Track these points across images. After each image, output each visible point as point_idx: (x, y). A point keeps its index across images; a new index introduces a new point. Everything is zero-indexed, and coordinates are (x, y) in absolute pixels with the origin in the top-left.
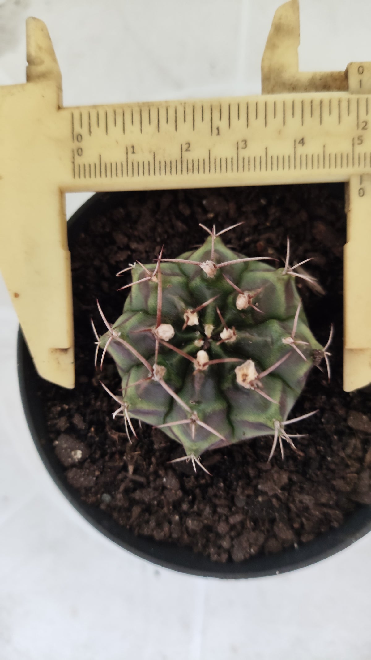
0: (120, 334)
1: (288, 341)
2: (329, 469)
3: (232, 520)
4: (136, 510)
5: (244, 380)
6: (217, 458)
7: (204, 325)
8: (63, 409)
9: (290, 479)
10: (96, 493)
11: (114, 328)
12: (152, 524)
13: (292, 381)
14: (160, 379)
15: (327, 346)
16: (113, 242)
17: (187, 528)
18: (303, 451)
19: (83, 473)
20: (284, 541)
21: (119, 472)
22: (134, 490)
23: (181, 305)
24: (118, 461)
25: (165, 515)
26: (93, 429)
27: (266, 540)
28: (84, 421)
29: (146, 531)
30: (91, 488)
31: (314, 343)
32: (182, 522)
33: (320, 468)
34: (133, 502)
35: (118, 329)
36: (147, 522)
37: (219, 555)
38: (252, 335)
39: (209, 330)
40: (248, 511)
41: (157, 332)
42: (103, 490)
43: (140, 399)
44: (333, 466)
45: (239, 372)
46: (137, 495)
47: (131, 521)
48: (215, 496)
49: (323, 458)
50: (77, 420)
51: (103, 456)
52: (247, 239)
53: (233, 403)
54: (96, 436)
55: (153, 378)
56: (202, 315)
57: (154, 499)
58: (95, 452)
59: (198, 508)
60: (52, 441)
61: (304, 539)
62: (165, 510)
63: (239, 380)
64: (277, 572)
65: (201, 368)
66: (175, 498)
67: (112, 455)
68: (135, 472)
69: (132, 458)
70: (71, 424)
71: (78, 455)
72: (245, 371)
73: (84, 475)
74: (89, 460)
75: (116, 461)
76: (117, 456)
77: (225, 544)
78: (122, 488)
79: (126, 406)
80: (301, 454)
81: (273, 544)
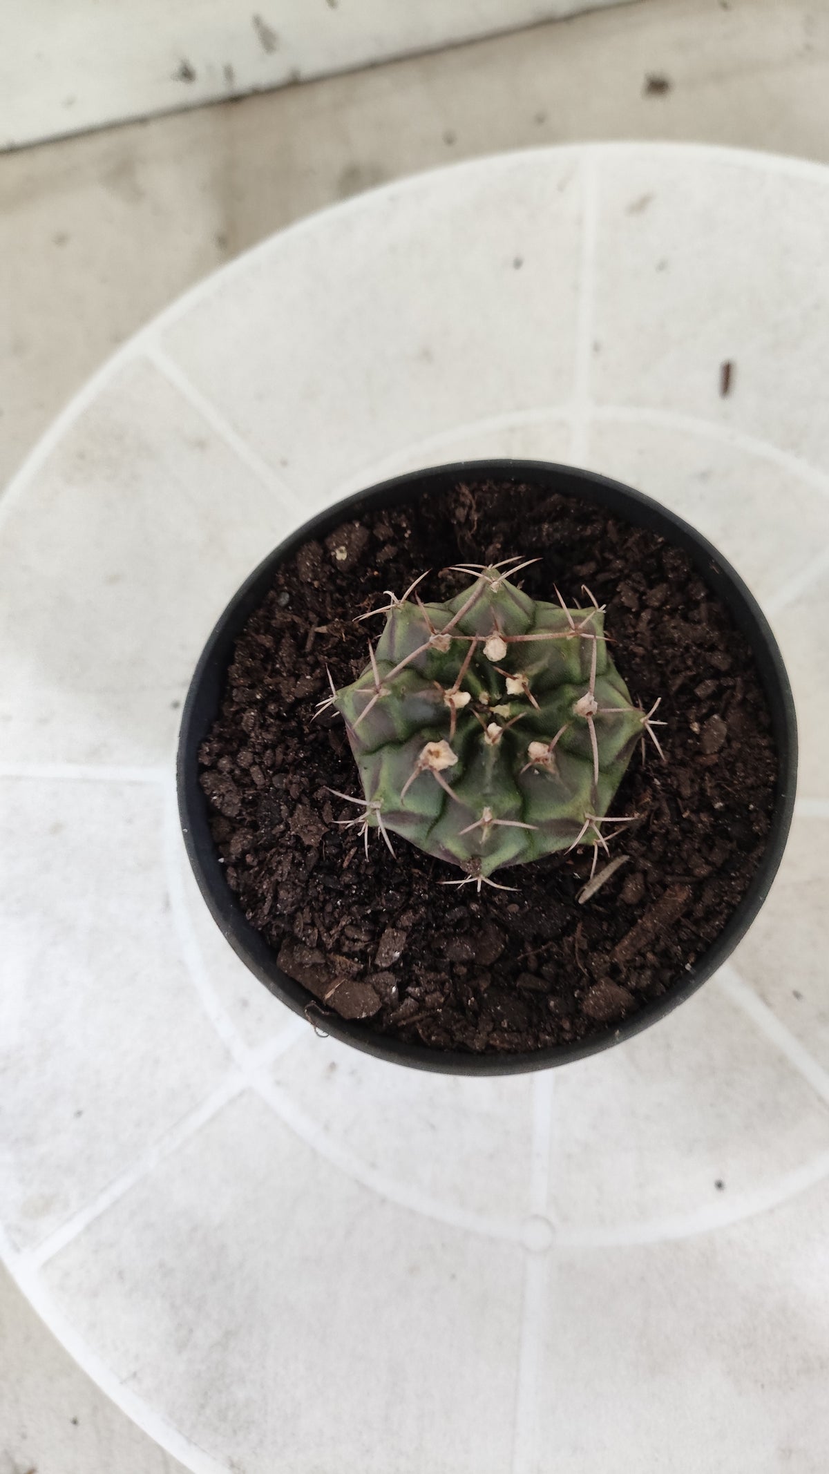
0: (495, 591)
1: (486, 814)
2: (325, 902)
3: (254, 769)
4: (267, 641)
5: (430, 752)
6: (339, 750)
7: (509, 704)
8: (405, 530)
9: (309, 848)
10: (288, 583)
11: (503, 584)
12: (250, 662)
13: (439, 832)
14: (431, 644)
15: (488, 882)
16: (651, 585)
17: (244, 710)
18: (349, 867)
19: (316, 564)
20: (227, 843)
21: (318, 614)
22: (294, 637)
23: (534, 670)
24: (333, 611)
25: (261, 681)
26: (376, 573)
27: (229, 819)
28: (388, 561)
29: (239, 654)
30: (297, 577)
31: (492, 863)
32: (252, 703)
33: (327, 890)
34: (278, 636)
35: (503, 589)
36: (253, 657)
37: (208, 754)
38: (494, 766)
39: (504, 710)
40: (268, 791)
41: (495, 638)
42: (294, 592)
43: (408, 624)
44: (329, 908)
45: (442, 747)
46: (287, 641)
47: (253, 634)
48: (288, 747)
49: (340, 894)
50: (389, 551)
51: (340, 589)
52: (657, 782)
53: (404, 748)
54: (366, 578)
55: (433, 634)
56: (521, 700)
57: (282, 663)
58: (344, 578)
59: (269, 726)
60: (359, 519)
61: (231, 872)
62: (268, 680)
63: (431, 746)
64: (186, 830)
65: (447, 696)
66: (284, 694)
67: (341, 603)
68: (318, 635)
69: (337, 630)
70: (384, 543)
71: (341, 555)
72: (443, 754)
73: (313, 565)
74: (333, 571)
75: (332, 608)
76: (340, 610)
77: (224, 763)
78: (297, 619)
79: (398, 606)
80: (346, 864)
81: (225, 827)
